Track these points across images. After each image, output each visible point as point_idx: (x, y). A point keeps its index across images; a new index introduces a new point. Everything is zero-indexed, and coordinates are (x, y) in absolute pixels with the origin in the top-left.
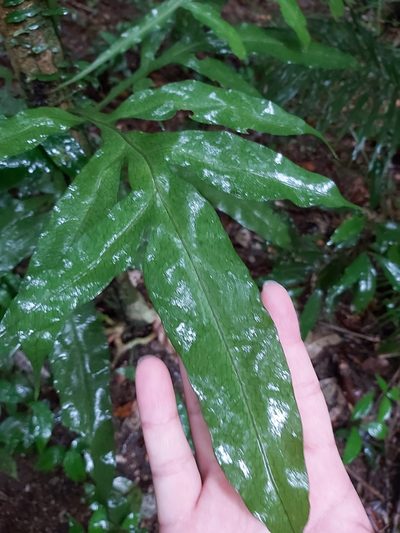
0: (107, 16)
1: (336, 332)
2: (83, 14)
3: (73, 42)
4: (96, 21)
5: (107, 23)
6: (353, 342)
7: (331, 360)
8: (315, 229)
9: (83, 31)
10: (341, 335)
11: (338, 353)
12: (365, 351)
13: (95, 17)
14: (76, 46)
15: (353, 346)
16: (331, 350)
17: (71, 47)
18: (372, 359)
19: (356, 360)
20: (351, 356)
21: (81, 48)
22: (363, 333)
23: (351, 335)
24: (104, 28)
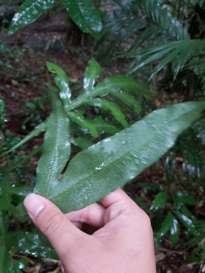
0: (29, 94)
1: (162, 251)
2: (17, 93)
3: (13, 106)
4: (24, 96)
5: (29, 97)
6: (171, 256)
7: (161, 269)
8: (141, 191)
9: (17, 101)
10: (165, 253)
11: (165, 265)
12: (179, 260)
13: (24, 94)
14: (14, 108)
15: (172, 258)
16: (161, 263)
17: (11, 109)
18: (183, 266)
19: (175, 267)
20: (172, 265)
21: (17, 109)
22: (176, 250)
23: (170, 253)
24: (28, 99)
